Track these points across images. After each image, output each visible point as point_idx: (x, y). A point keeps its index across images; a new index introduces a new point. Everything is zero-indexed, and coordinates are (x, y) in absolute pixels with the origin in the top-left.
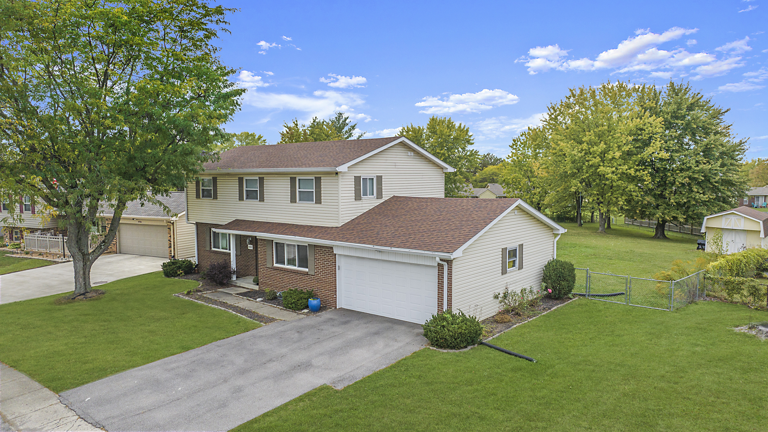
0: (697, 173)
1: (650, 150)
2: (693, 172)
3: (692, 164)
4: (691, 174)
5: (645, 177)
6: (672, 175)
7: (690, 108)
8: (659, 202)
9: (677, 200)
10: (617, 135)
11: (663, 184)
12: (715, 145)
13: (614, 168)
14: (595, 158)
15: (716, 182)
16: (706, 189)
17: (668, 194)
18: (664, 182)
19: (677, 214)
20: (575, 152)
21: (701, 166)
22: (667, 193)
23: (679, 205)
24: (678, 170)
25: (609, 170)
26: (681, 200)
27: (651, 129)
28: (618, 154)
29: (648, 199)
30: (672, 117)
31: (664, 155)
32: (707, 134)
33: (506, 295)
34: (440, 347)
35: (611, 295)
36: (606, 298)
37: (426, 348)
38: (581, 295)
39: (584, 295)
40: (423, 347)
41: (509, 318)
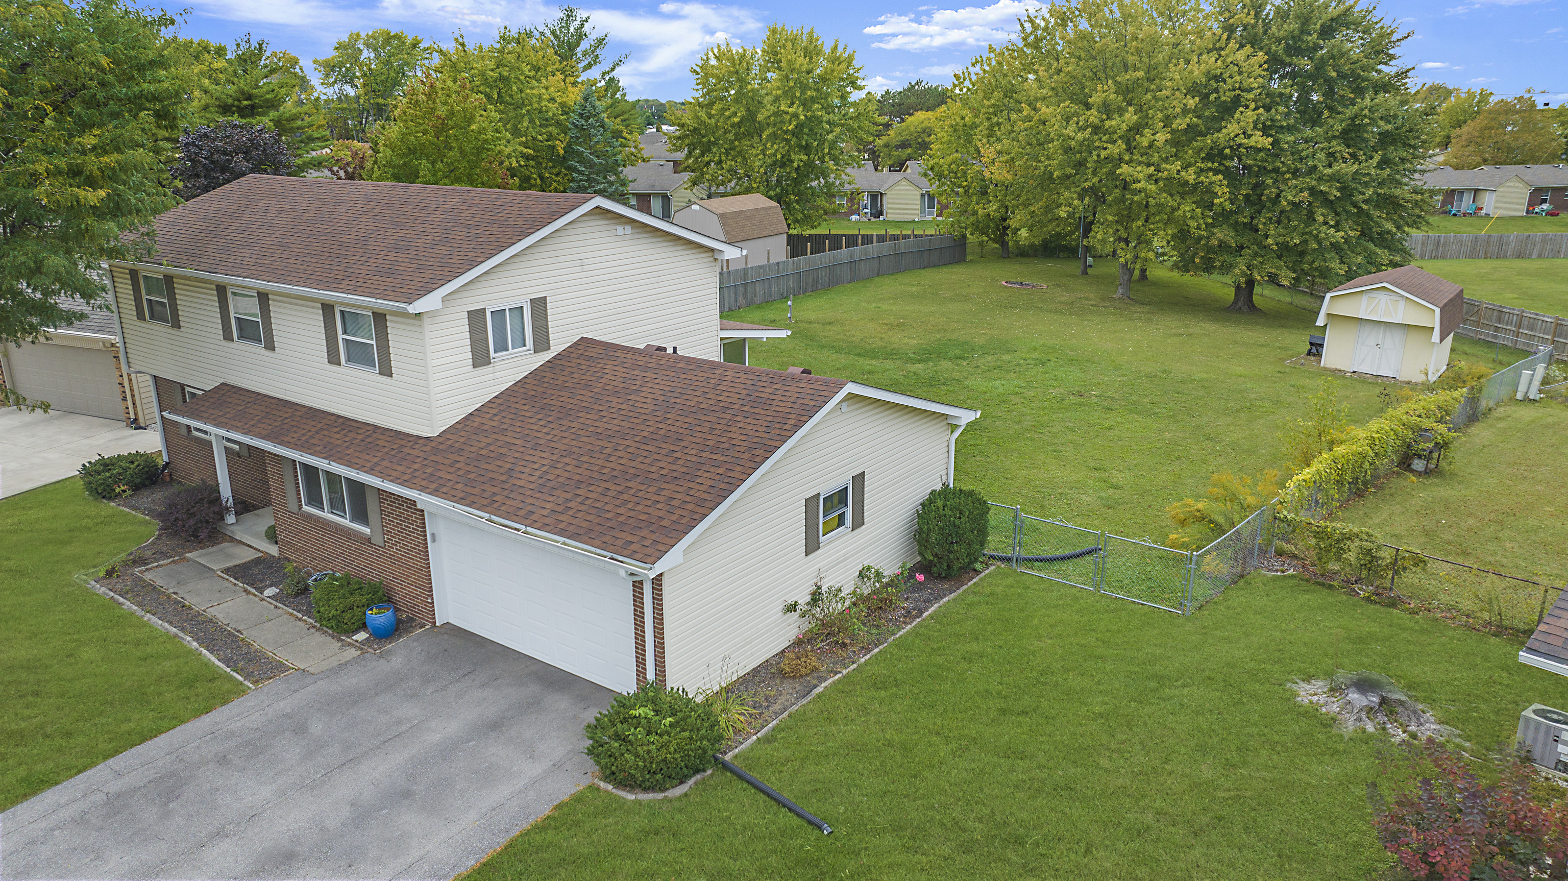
0: (1328, 181)
1: (1232, 128)
2: (1320, 179)
3: (1319, 161)
4: (1314, 183)
5: (1218, 188)
6: (1274, 183)
7: (1327, 31)
8: (1244, 240)
9: (1281, 239)
10: (1164, 92)
11: (1255, 201)
12: (1370, 119)
13: (1152, 168)
14: (1114, 142)
15: (1365, 201)
16: (1343, 216)
17: (1264, 224)
18: (1257, 195)
19: (1277, 268)
20: (1070, 131)
21: (1336, 167)
22: (1260, 222)
23: (1284, 249)
24: (1287, 172)
25: (1141, 172)
26: (1288, 239)
27: (1238, 78)
28: (1162, 137)
29: (1222, 234)
30: (1288, 48)
31: (1260, 140)
32: (1360, 91)
33: (816, 598)
34: (621, 784)
35: (1069, 557)
36: (1056, 566)
37: (593, 788)
38: (1002, 559)
39: (1009, 560)
40: (585, 782)
41: (814, 662)
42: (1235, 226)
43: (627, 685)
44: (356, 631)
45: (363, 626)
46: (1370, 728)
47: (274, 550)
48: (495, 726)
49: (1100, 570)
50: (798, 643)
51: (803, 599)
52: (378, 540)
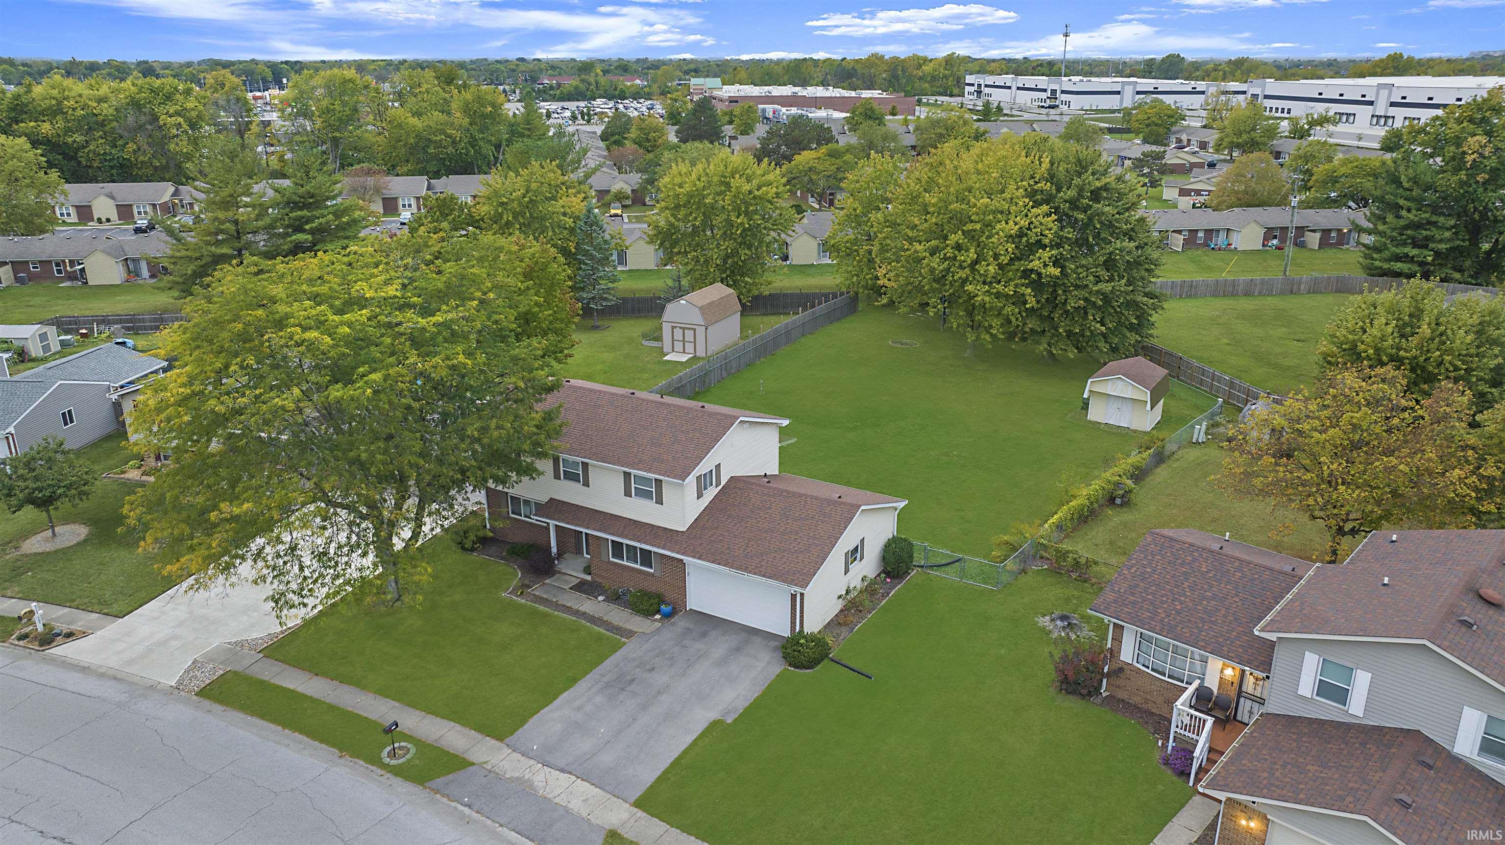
1: (1035, 263)
5: (1028, 297)
33: (848, 592)
34: (797, 667)
35: (948, 564)
36: (943, 569)
37: (786, 669)
38: (919, 566)
39: (922, 567)
40: (782, 668)
41: (851, 618)
42: (1041, 317)
43: (787, 633)
44: (655, 615)
45: (658, 612)
46: (1063, 634)
47: (589, 578)
48: (738, 650)
49: (963, 569)
50: (842, 611)
51: (844, 593)
52: (658, 574)
